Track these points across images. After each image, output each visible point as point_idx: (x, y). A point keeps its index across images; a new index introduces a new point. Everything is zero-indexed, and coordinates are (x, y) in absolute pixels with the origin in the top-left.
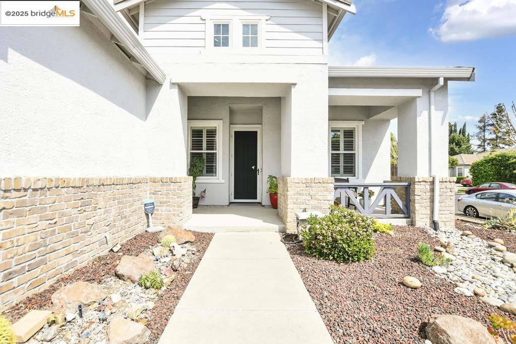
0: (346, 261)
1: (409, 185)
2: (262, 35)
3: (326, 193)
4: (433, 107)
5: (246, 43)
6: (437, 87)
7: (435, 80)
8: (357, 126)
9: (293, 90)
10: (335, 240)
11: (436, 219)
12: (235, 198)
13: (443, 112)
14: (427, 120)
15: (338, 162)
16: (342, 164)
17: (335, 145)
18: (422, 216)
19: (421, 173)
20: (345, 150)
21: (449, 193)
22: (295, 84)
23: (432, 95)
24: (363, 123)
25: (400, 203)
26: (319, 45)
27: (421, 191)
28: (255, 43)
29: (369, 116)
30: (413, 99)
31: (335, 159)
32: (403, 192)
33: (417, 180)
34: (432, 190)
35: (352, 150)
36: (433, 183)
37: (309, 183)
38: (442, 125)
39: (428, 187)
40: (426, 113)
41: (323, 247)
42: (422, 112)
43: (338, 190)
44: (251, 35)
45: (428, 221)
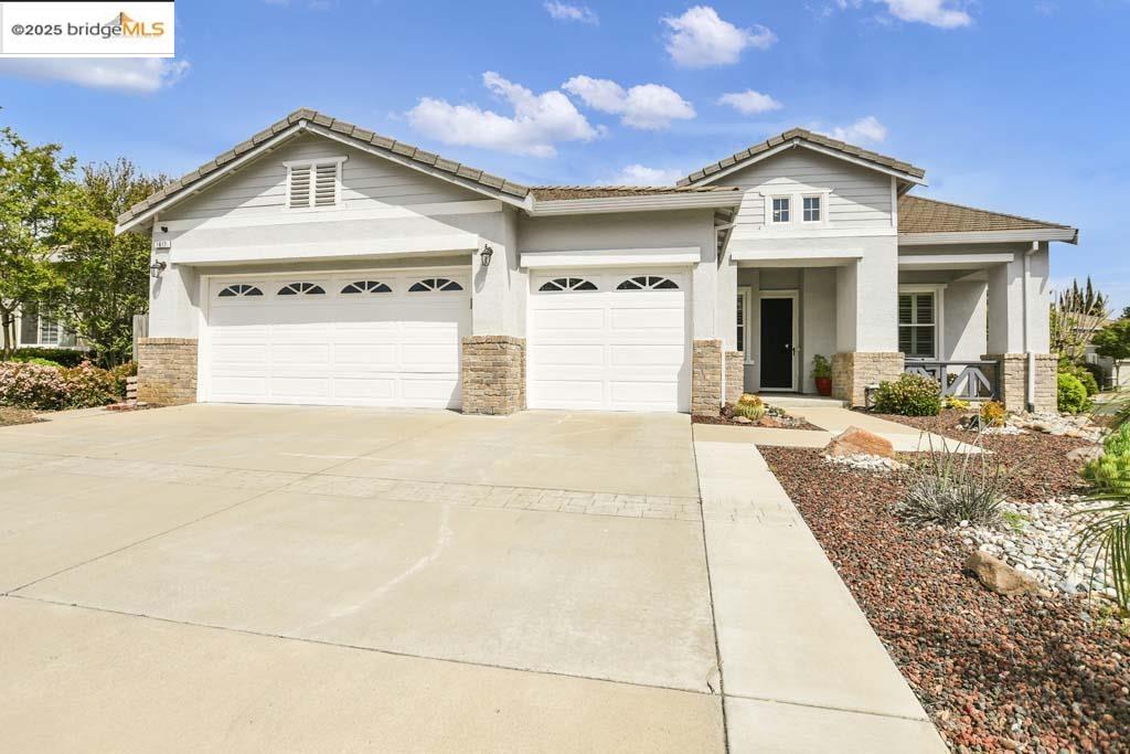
0: (915, 415)
1: (999, 363)
2: (825, 208)
3: (895, 368)
4: (1028, 274)
5: (807, 217)
6: (1031, 252)
7: (1029, 245)
8: (937, 290)
9: (859, 264)
10: (906, 398)
11: (1031, 401)
12: (762, 386)
13: (1040, 280)
14: (1021, 288)
15: (910, 339)
16: (914, 340)
17: (904, 315)
18: (1013, 398)
19: (1014, 349)
20: (919, 322)
21: (1050, 373)
22: (860, 258)
23: (1028, 260)
24: (945, 286)
25: (988, 385)
26: (887, 216)
27: (1011, 370)
28: (816, 216)
29: (952, 279)
30: (1004, 265)
31: (904, 334)
32: (992, 372)
33: (1006, 357)
34: (1027, 369)
35: (929, 322)
36: (1027, 361)
37: (877, 358)
38: (1041, 292)
39: (1021, 365)
40: (1019, 281)
41: (895, 404)
42: (1013, 280)
43: (909, 369)
44: (812, 208)
45: (1022, 404)
